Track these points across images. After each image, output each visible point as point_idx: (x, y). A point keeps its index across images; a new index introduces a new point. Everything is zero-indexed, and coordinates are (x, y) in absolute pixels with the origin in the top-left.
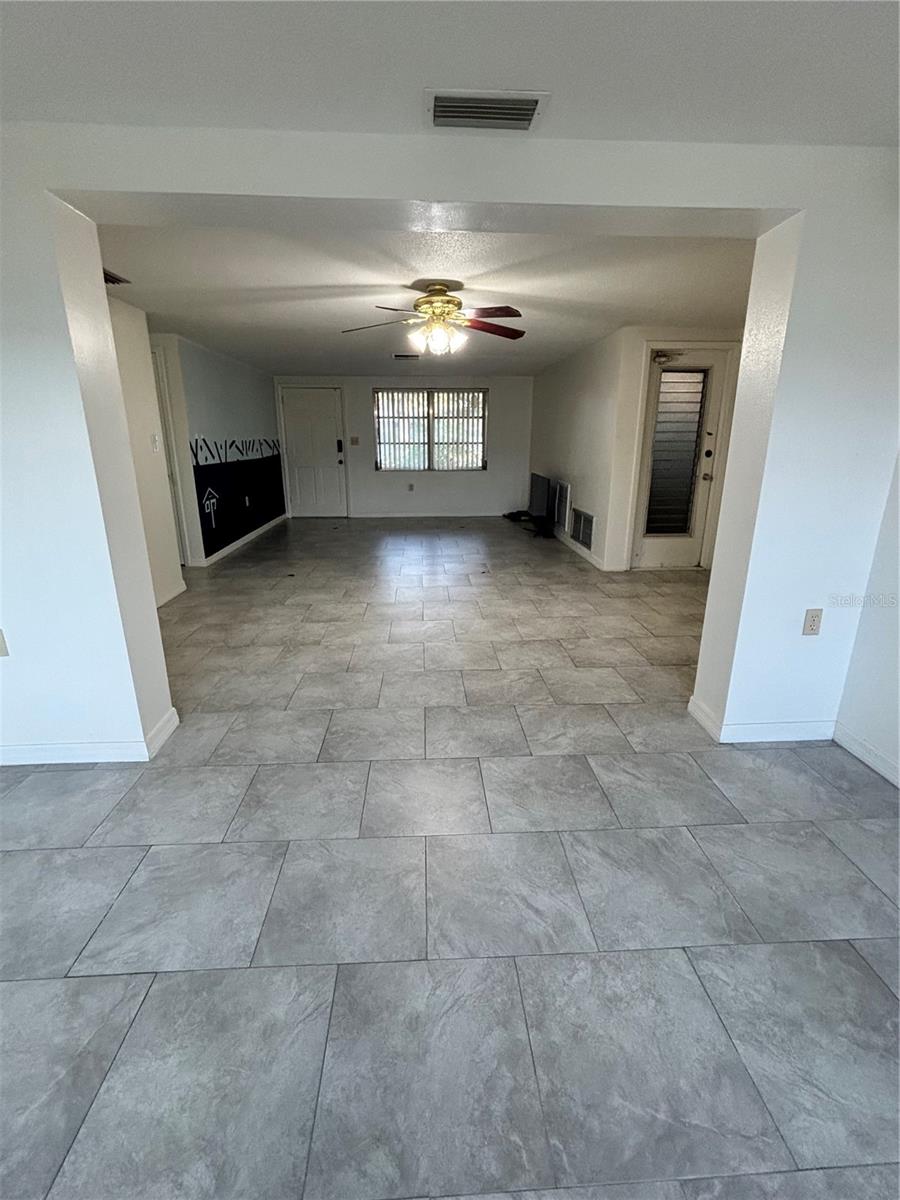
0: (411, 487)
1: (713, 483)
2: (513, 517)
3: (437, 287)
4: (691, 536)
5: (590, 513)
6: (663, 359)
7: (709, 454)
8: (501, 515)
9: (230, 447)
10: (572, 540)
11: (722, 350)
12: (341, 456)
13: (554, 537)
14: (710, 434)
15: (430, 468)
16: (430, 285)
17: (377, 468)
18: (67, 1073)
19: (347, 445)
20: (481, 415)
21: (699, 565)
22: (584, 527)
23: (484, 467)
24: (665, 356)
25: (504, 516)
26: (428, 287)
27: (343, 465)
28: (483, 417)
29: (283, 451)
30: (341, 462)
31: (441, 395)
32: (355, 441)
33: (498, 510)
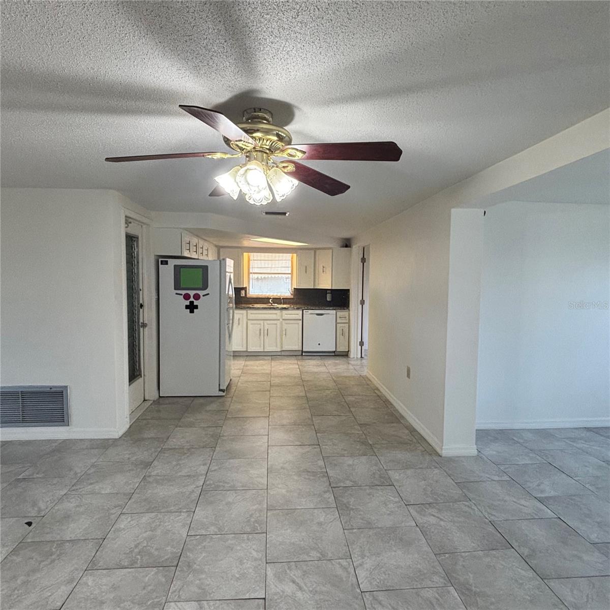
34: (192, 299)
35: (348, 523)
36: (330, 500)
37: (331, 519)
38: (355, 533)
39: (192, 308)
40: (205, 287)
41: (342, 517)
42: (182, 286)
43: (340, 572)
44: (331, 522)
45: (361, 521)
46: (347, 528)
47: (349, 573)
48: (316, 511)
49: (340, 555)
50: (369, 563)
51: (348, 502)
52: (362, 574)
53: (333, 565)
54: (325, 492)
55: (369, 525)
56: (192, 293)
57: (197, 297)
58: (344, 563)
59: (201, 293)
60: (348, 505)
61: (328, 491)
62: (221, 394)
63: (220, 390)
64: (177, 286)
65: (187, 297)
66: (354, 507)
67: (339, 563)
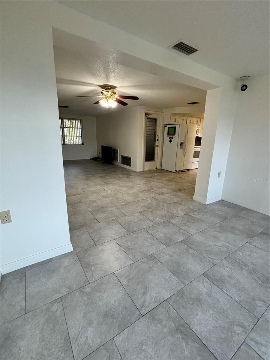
1: (159, 148)
2: (95, 159)
3: (109, 87)
4: (155, 161)
5: (130, 156)
6: (148, 115)
7: (157, 140)
8: (89, 159)
10: (121, 164)
11: (159, 114)
13: (113, 164)
14: (157, 135)
15: (64, 144)
16: (107, 86)
18: (181, 335)
20: (80, 127)
21: (157, 168)
22: (127, 161)
23: (83, 144)
24: (147, 114)
25: (91, 159)
26: (106, 87)
28: (81, 128)
31: (73, 121)
33: (88, 157)
34: (171, 139)
39: (171, 141)
40: (174, 134)
42: (169, 134)
56: (171, 136)
57: (172, 138)
59: (173, 136)
62: (175, 172)
63: (175, 171)
64: (168, 135)
65: (170, 138)
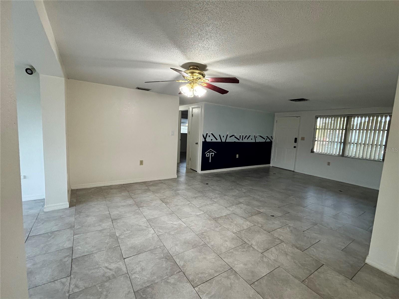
0: (329, 164)
9: (245, 138)
12: (295, 144)
15: (343, 155)
17: (312, 151)
19: (299, 140)
27: (295, 149)
29: (273, 141)
30: (295, 147)
32: (303, 139)
35: (163, 249)
36: (178, 260)
37: (172, 249)
38: (158, 246)
41: (167, 252)
43: (161, 231)
44: (171, 248)
45: (156, 252)
46: (163, 247)
47: (157, 231)
48: (182, 251)
49: (162, 235)
50: (150, 236)
51: (166, 262)
52: (152, 232)
53: (164, 232)
54: (184, 265)
55: (151, 251)
58: (160, 233)
60: (166, 260)
61: (182, 267)
66: (162, 260)
67: (162, 233)
